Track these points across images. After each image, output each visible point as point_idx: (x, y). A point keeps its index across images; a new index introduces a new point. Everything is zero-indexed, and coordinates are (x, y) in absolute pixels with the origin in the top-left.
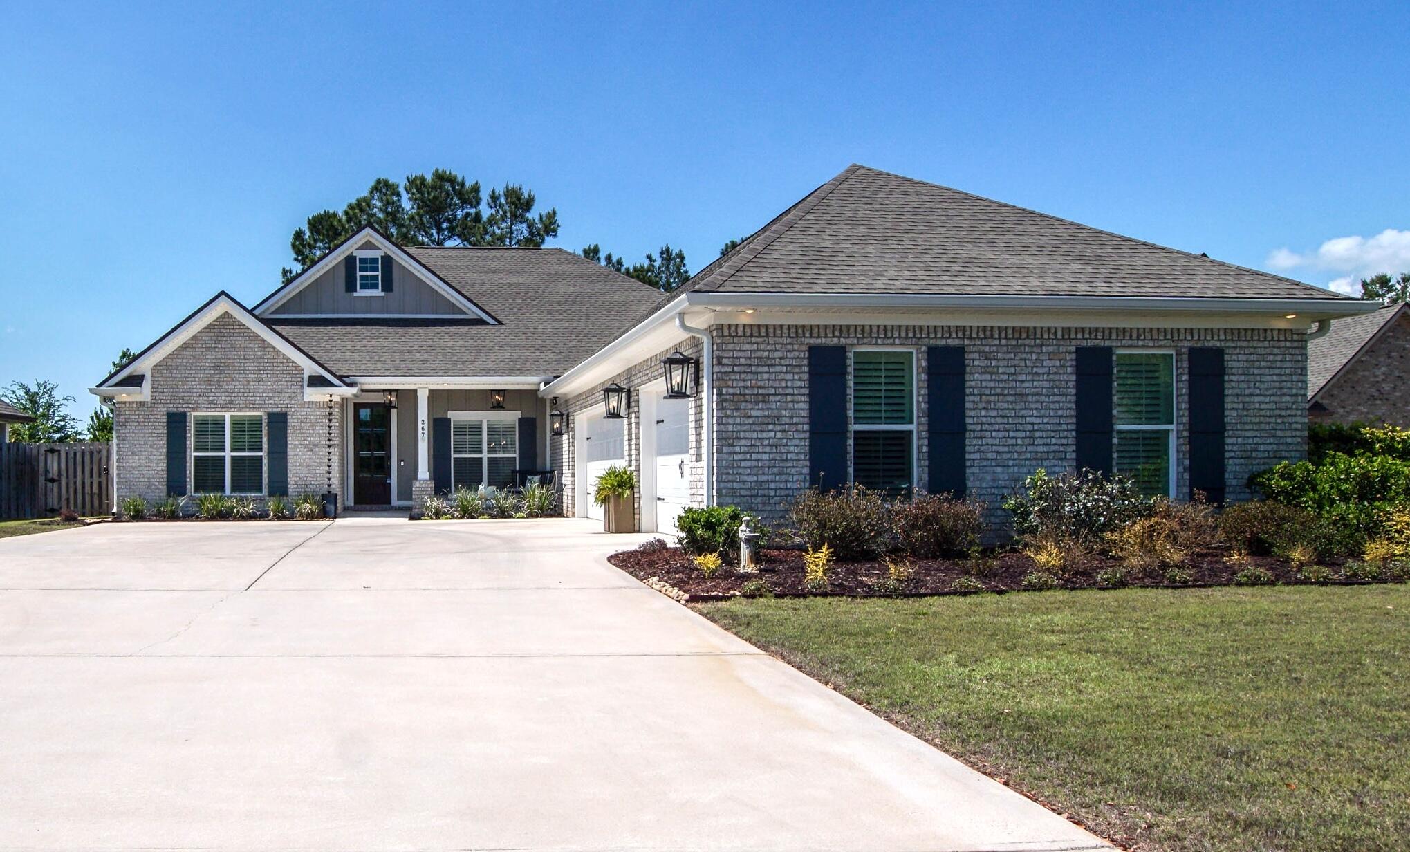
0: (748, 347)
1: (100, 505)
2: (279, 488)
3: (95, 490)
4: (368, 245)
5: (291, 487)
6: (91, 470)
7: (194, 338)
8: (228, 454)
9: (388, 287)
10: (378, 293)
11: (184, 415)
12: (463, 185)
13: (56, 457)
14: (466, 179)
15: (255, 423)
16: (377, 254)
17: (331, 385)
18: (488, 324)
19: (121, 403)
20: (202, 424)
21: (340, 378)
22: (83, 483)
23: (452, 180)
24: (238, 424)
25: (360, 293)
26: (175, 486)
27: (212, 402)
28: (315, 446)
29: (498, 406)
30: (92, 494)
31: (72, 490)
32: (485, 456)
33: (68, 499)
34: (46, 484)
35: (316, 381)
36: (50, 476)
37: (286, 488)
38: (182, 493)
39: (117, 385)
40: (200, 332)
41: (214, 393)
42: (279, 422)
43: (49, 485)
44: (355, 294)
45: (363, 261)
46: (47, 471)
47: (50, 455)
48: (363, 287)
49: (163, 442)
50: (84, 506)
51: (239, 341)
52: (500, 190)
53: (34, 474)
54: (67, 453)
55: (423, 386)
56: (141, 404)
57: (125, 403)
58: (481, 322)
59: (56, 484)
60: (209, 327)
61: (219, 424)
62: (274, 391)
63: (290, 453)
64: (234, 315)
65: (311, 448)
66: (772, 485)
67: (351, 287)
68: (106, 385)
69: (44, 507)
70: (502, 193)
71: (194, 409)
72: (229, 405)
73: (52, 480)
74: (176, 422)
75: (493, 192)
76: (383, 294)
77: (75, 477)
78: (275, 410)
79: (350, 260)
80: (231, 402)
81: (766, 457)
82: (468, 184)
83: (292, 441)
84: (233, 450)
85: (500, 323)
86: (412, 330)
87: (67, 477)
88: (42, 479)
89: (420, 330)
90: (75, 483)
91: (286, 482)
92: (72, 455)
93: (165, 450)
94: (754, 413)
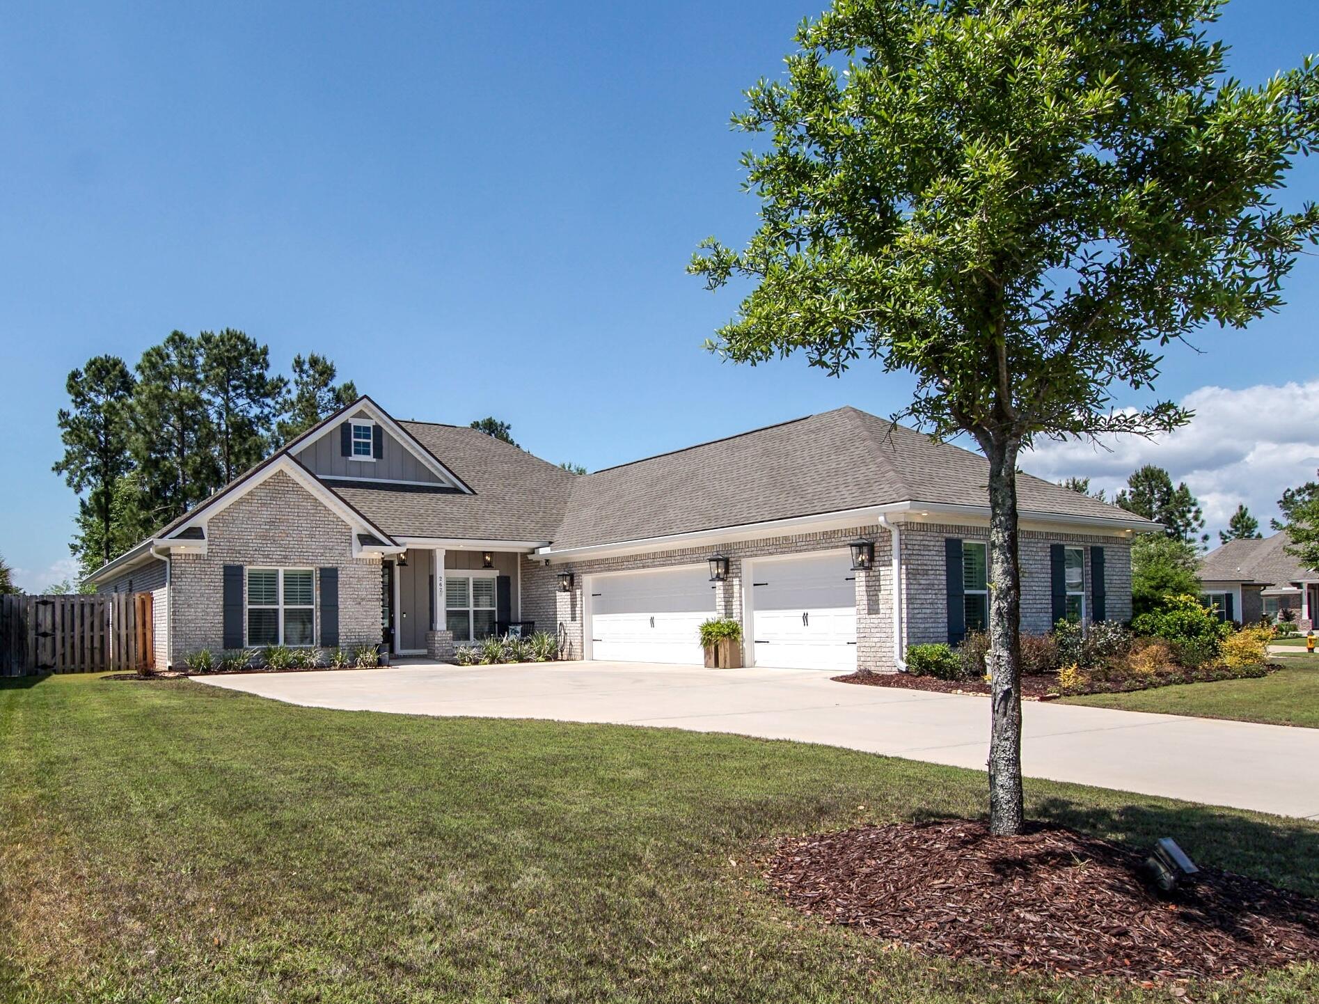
0: (919, 538)
1: (102, 660)
2: (330, 639)
3: (97, 644)
4: (361, 415)
5: (342, 638)
6: (92, 624)
7: (251, 493)
8: (281, 607)
9: (378, 454)
10: (370, 458)
11: (241, 568)
12: (255, 347)
13: (49, 607)
14: (257, 341)
15: (307, 577)
16: (369, 423)
17: (382, 544)
18: (464, 493)
19: (177, 555)
20: (254, 577)
21: (388, 537)
22: (82, 638)
23: (244, 341)
24: (289, 578)
25: (354, 458)
26: (232, 640)
27: (267, 556)
28: (363, 599)
29: (488, 566)
30: (92, 648)
31: (68, 645)
32: (471, 609)
33: (63, 655)
34: (37, 639)
35: (367, 540)
36: (42, 630)
37: (337, 639)
38: (240, 645)
39: (179, 537)
40: (257, 488)
41: (270, 548)
42: (330, 577)
43: (41, 640)
44: (350, 458)
45: (357, 428)
46: (37, 625)
47: (41, 607)
48: (357, 452)
49: (220, 595)
50: (83, 662)
51: (292, 498)
52: (306, 357)
53: (22, 629)
54: (63, 606)
55: (440, 547)
56: (198, 557)
57: (181, 555)
58: (456, 491)
59: (49, 639)
60: (265, 483)
61: (272, 578)
62: (325, 548)
63: (341, 606)
64: (289, 474)
65: (359, 601)
66: (932, 630)
67: (346, 452)
68: (169, 536)
69: (34, 665)
70: (307, 360)
71: (250, 563)
72: (284, 560)
73: (45, 635)
74: (232, 575)
75: (299, 357)
76: (375, 460)
77: (73, 630)
78: (327, 565)
79: (345, 427)
80: (286, 557)
81: (928, 611)
82: (260, 346)
83: (343, 594)
84: (285, 603)
85: (474, 493)
86: (408, 495)
87: (63, 630)
88: (31, 635)
89: (415, 495)
90: (73, 637)
91: (337, 634)
92: (69, 607)
93: (221, 603)
94: (923, 582)
